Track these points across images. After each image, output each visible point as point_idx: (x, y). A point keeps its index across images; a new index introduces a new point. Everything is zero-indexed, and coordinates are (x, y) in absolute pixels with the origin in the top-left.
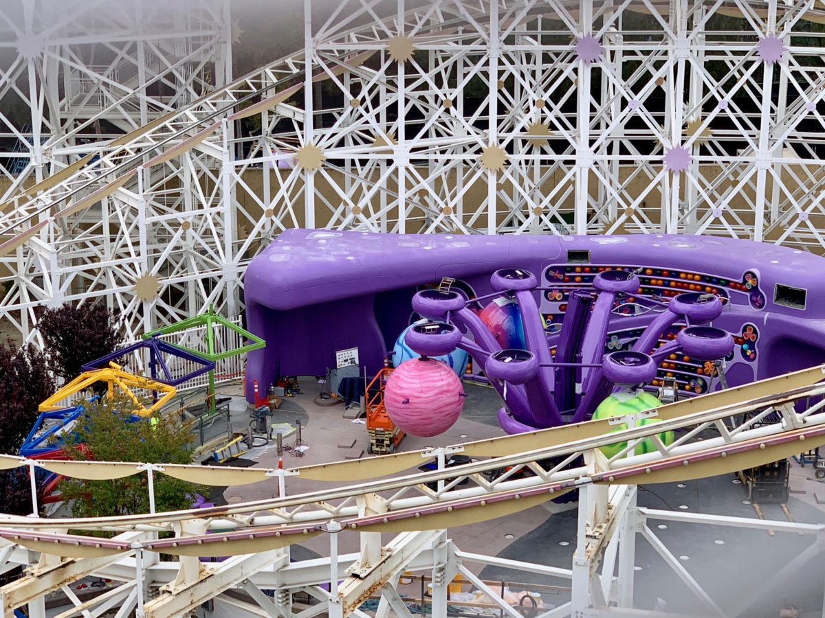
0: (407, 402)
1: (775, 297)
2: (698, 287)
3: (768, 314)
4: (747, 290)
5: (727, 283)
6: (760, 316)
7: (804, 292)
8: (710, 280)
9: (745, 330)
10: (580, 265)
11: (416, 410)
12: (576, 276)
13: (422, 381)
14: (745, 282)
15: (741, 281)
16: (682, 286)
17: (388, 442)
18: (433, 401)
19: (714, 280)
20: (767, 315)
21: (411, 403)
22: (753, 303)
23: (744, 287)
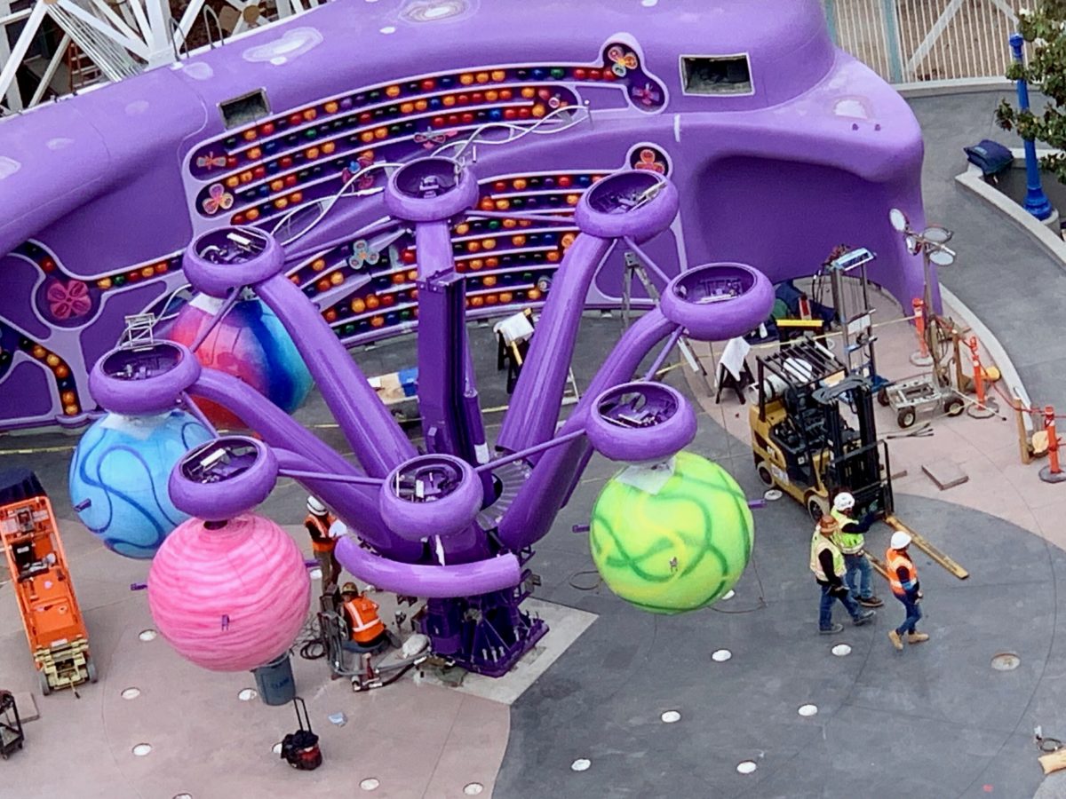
0: (227, 621)
1: (684, 83)
2: (505, 93)
3: (677, 117)
4: (615, 79)
5: (568, 73)
6: (661, 125)
7: (743, 61)
8: (529, 74)
9: (636, 157)
10: (252, 124)
11: (249, 630)
12: (250, 150)
13: (241, 570)
14: (609, 63)
15: (599, 63)
16: (470, 99)
17: (83, 661)
18: (273, 602)
19: (537, 72)
20: (677, 121)
21: (234, 621)
22: (637, 100)
23: (608, 73)
